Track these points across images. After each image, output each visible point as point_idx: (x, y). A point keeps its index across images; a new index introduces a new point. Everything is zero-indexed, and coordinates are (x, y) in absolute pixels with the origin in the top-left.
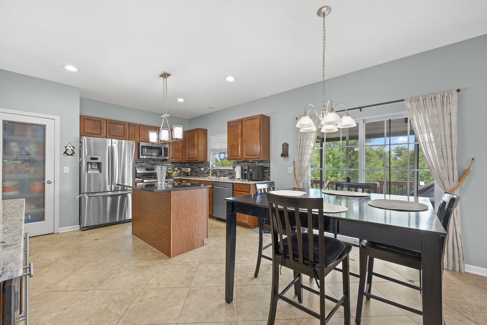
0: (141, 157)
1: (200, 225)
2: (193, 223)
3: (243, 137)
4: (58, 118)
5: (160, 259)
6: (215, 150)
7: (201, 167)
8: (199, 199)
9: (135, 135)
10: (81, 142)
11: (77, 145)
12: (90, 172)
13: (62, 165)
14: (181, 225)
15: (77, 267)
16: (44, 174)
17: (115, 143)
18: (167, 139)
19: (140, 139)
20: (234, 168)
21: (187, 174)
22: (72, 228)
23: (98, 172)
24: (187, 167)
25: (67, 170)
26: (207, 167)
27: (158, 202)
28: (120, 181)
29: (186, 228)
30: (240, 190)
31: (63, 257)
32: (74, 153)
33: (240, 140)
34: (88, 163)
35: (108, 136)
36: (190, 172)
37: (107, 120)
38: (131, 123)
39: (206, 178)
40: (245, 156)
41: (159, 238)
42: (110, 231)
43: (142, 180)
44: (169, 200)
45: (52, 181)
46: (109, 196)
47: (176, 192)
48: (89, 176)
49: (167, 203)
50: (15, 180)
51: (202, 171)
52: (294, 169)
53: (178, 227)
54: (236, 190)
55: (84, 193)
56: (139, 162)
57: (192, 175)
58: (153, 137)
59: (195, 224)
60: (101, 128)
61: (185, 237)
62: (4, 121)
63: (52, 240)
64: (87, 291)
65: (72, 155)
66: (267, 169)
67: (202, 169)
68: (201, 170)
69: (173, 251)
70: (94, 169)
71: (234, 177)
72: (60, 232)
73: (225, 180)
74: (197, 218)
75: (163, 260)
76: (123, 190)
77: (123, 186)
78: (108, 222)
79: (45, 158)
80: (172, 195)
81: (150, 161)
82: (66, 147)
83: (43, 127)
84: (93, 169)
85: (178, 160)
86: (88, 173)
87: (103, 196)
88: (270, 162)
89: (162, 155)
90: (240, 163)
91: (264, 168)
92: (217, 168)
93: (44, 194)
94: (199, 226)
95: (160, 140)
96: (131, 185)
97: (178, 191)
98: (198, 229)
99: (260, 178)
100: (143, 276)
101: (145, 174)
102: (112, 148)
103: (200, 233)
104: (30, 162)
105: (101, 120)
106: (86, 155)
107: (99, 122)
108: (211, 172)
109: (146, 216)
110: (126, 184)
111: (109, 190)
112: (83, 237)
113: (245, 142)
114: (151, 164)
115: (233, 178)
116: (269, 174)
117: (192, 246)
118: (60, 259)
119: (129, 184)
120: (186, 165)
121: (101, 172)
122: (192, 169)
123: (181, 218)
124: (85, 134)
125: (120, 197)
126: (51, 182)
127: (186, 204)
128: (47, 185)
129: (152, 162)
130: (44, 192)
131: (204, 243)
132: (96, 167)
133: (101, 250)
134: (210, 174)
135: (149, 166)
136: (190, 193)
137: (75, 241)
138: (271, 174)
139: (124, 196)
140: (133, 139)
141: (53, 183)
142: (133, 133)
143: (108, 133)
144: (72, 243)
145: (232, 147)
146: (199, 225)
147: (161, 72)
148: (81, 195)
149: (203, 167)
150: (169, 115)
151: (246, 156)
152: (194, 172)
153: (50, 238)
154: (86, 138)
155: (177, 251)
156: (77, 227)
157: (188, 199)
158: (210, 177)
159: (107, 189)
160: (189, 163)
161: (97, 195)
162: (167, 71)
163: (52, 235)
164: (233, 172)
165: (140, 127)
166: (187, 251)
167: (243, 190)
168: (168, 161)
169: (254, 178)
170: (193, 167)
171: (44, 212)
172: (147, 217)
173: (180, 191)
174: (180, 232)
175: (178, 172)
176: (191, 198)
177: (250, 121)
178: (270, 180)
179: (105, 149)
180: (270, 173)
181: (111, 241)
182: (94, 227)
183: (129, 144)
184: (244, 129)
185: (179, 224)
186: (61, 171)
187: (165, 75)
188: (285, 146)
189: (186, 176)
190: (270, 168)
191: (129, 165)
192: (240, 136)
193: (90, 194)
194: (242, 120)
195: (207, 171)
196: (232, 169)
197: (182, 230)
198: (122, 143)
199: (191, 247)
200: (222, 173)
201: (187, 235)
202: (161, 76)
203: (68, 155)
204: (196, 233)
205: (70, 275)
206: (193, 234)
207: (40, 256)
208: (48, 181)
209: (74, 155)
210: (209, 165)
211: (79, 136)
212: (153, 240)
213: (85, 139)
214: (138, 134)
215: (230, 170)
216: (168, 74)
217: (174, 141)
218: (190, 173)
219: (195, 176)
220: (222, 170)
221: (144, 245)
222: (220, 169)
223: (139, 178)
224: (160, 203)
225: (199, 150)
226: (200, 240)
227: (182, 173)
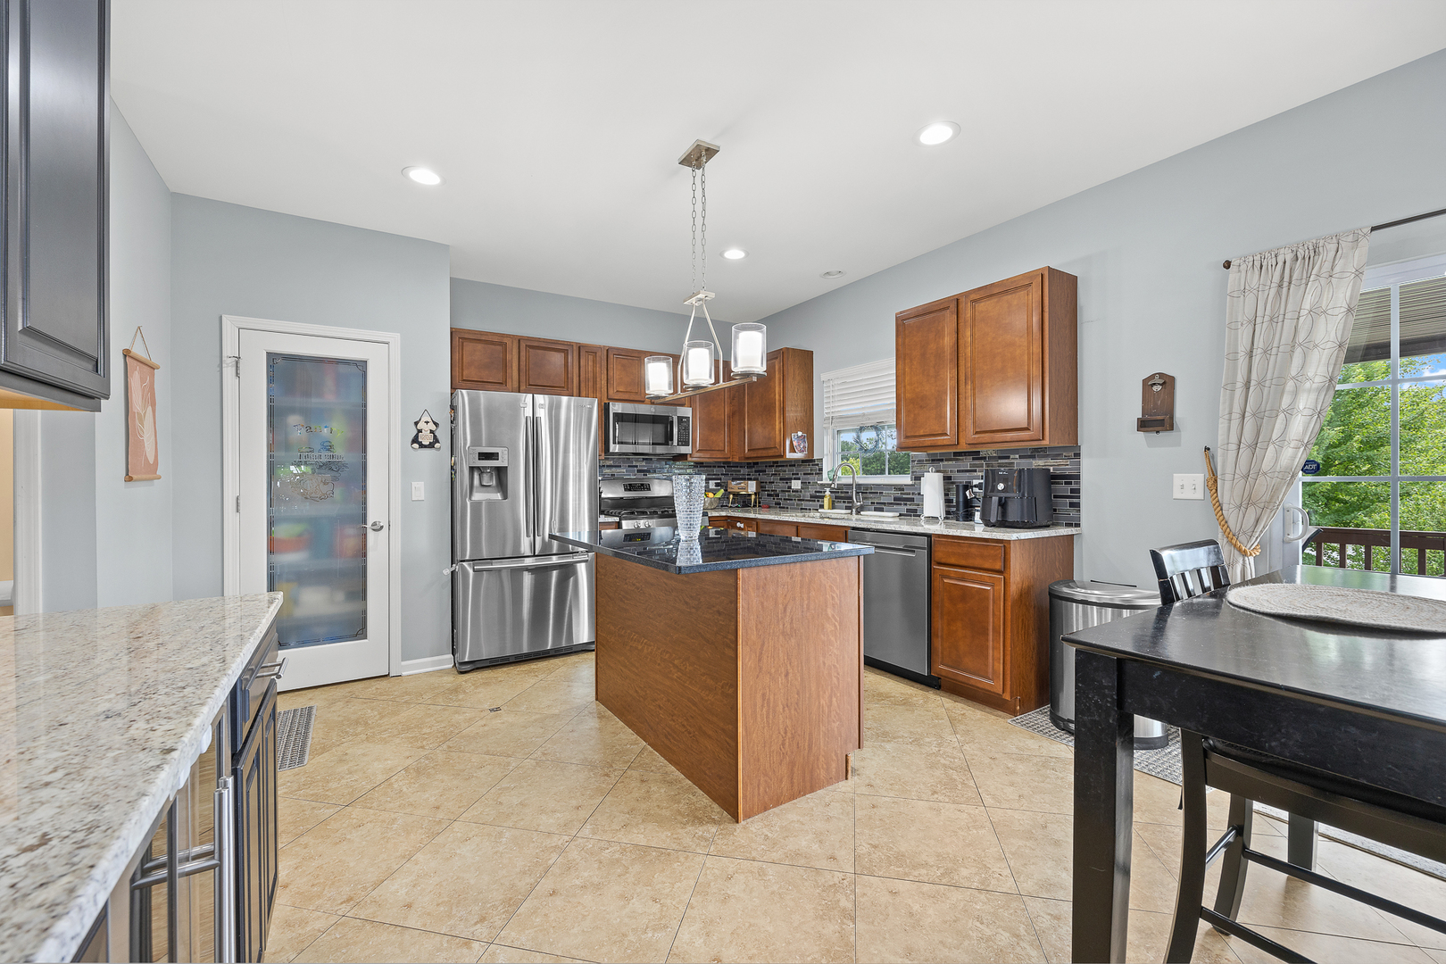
0: (614, 448)
1: (834, 699)
2: (813, 689)
3: (962, 362)
4: (395, 338)
5: (701, 822)
6: (841, 417)
7: (791, 479)
8: (833, 598)
9: (595, 382)
10: (453, 408)
11: (444, 417)
12: (477, 496)
13: (408, 474)
14: (772, 697)
15: (440, 815)
16: (365, 503)
17: (542, 406)
18: (708, 377)
19: (611, 392)
20: (918, 478)
21: (744, 502)
22: (434, 664)
23: (499, 496)
24: (744, 479)
25: (420, 490)
26: (811, 479)
27: (687, 603)
28: (556, 526)
29: (790, 710)
30: (963, 563)
31: (406, 769)
32: (436, 440)
33: (948, 376)
34: (472, 469)
35: (523, 388)
36: (755, 494)
37: (520, 340)
38: (585, 346)
39: (811, 514)
40: (969, 435)
41: (689, 733)
42: (533, 681)
43: (617, 519)
44: (731, 602)
45: (384, 523)
46: (527, 569)
47: (754, 571)
48: (477, 506)
49: (719, 613)
50: (298, 520)
51: (796, 491)
52: (1213, 482)
53: (763, 706)
54: (943, 561)
55: (464, 561)
56: (608, 466)
57: (759, 503)
58: (657, 378)
59: (819, 696)
60: (505, 365)
61: (783, 744)
62: (269, 354)
63: (382, 698)
64: (467, 942)
65: (431, 446)
66: (1066, 483)
67: (796, 485)
68: (790, 487)
69: (745, 797)
70: (489, 489)
71: (915, 511)
72: (404, 674)
73: (883, 522)
74: (826, 672)
75: (713, 829)
76: (563, 552)
77: (564, 541)
78: (525, 650)
79: (365, 458)
80: (740, 582)
81: (637, 460)
82: (416, 423)
83: (361, 366)
84: (485, 489)
85: (718, 457)
86: (473, 498)
87: (513, 570)
88: (1078, 455)
89: (672, 440)
90: (942, 460)
91: (1053, 478)
92: (850, 481)
93: (365, 561)
94: (831, 701)
95: (682, 384)
96: (585, 539)
97: (762, 568)
98: (830, 712)
99: (1042, 520)
100: (651, 903)
101: (621, 500)
102: (535, 421)
103: (836, 729)
104: (331, 469)
105: (505, 340)
106: (468, 445)
107: (499, 348)
108: (828, 493)
109: (640, 647)
110: (571, 537)
111: (528, 553)
112: (461, 697)
113: (972, 382)
114: (638, 471)
115: (914, 513)
116: (1075, 500)
117: (808, 778)
118: (395, 777)
119: (580, 538)
120: (740, 471)
121: (505, 497)
122: (761, 486)
123: (773, 670)
124: (464, 384)
125: (555, 573)
126: (382, 527)
127: (787, 619)
128: (371, 535)
129: (643, 465)
130: (365, 555)
131: (849, 769)
132: (494, 483)
133: (509, 756)
134: (826, 501)
135: (633, 476)
136: (802, 575)
137: (439, 708)
138: (1084, 500)
139: (567, 571)
140: (591, 394)
141: (385, 528)
142: (591, 375)
143: (523, 379)
144: (432, 715)
145: (911, 403)
146: (831, 697)
147: (685, 148)
148: (456, 567)
149: (799, 479)
150: (712, 295)
151: (977, 433)
152: (769, 495)
153: (379, 691)
154: (468, 394)
155: (759, 794)
156: (447, 661)
157: (794, 599)
158: (826, 510)
159: (522, 549)
160: (749, 466)
161: (496, 565)
162: (708, 139)
163: (383, 684)
164: (913, 494)
165: (611, 356)
166: (793, 797)
167: (978, 562)
168: (689, 459)
169: (1013, 516)
170: (762, 477)
171: (365, 612)
172: (645, 651)
173: (766, 568)
174: (769, 724)
175: (719, 495)
176: (805, 596)
177: (994, 300)
178: (1078, 525)
179: (514, 425)
180: (1079, 497)
181: (536, 720)
182: (490, 662)
183: (579, 407)
184: (968, 333)
185: (764, 695)
186: (407, 491)
187: (698, 157)
188: (1157, 388)
189: (743, 506)
190: (1078, 477)
191: (580, 473)
192: (951, 361)
193: (478, 565)
194: (957, 300)
195: (812, 490)
196: (911, 483)
197: (774, 717)
198: (559, 406)
199: (804, 781)
200: (870, 497)
201: (793, 738)
202: (686, 161)
203: (422, 446)
204: (823, 728)
205: (419, 849)
206: (811, 734)
207: (347, 757)
208: (374, 524)
209: (437, 445)
210: (821, 470)
211: (449, 390)
212: (666, 737)
213: (464, 395)
214: (604, 377)
215: (900, 488)
216: (708, 150)
217: (733, 383)
218: (753, 497)
219: (769, 507)
220: (867, 487)
221: (637, 749)
222: (860, 482)
223: (608, 514)
224: (693, 610)
225: (788, 420)
226: (836, 755)
227: (728, 498)
